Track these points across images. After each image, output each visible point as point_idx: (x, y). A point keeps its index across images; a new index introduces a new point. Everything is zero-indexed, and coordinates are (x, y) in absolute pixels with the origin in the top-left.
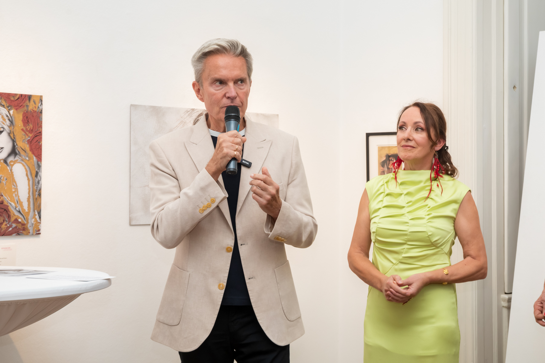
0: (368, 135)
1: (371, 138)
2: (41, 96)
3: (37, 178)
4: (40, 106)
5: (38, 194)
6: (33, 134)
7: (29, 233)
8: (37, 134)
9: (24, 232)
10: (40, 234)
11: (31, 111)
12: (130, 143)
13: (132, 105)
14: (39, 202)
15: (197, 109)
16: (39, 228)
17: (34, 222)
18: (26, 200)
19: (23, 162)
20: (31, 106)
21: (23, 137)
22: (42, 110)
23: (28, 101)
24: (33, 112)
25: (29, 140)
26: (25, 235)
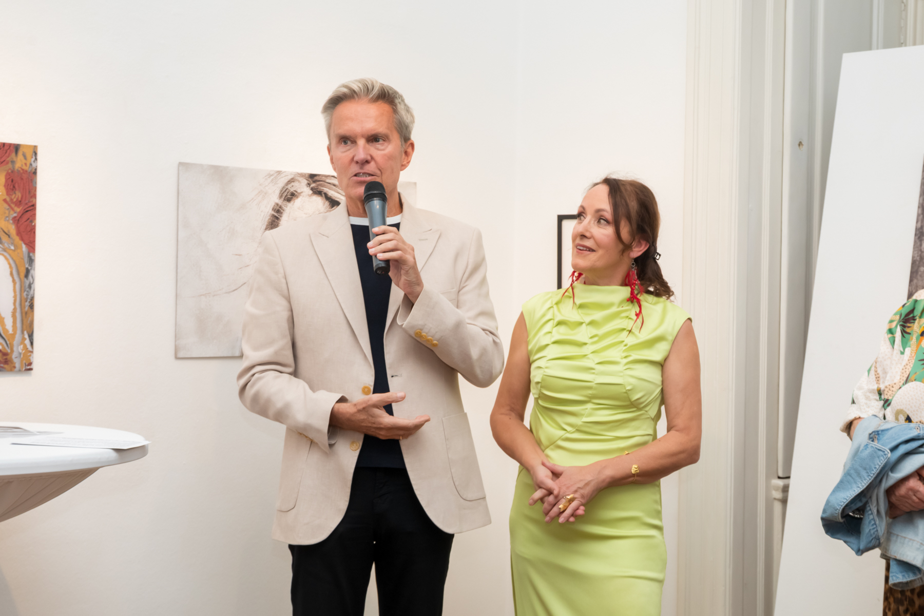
0: (561, 218)
1: (565, 223)
2: (35, 147)
3: (27, 279)
4: (33, 163)
5: (30, 306)
6: (21, 208)
7: (15, 367)
8: (28, 208)
9: (6, 366)
10: (31, 369)
11: (19, 171)
12: (178, 225)
13: (181, 164)
14: (30, 319)
15: (285, 172)
16: (30, 360)
17: (23, 350)
18: (10, 314)
19: (5, 254)
20: (19, 163)
21: (5, 213)
22: (36, 169)
23: (14, 154)
24: (22, 171)
25: (15, 217)
26: (8, 371)
